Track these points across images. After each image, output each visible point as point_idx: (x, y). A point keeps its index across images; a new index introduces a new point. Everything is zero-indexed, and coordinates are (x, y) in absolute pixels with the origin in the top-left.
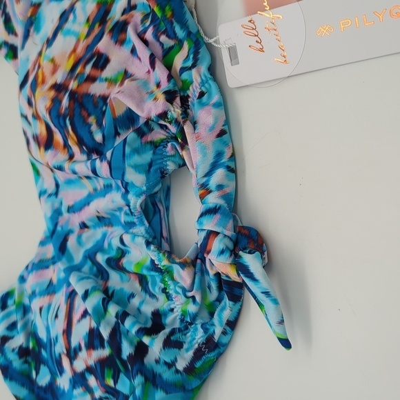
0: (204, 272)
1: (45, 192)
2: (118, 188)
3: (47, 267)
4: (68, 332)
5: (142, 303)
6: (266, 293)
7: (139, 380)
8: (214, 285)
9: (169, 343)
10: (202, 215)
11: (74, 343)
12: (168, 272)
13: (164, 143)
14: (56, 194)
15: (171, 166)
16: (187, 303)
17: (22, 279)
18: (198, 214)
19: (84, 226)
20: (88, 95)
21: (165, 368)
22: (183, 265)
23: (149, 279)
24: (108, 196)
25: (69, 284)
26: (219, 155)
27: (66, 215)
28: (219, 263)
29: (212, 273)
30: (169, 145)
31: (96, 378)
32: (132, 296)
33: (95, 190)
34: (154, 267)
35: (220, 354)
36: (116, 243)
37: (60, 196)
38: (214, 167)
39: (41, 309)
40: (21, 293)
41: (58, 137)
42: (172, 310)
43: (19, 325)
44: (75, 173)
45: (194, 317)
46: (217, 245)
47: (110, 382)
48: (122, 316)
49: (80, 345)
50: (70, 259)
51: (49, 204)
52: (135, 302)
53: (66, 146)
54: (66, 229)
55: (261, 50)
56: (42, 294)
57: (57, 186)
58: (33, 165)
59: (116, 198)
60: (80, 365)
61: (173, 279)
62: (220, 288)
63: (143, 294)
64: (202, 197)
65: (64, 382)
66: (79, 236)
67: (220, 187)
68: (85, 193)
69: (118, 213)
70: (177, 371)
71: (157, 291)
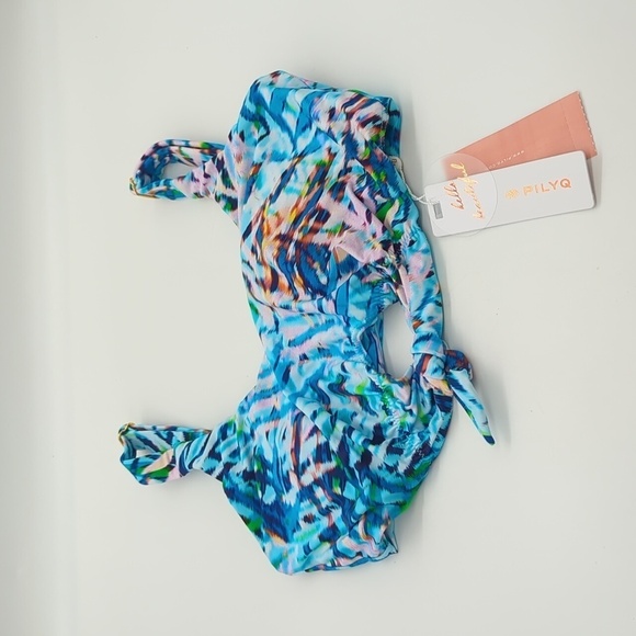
0: (418, 389)
1: (265, 329)
2: (340, 322)
3: (269, 397)
4: (296, 450)
5: (364, 419)
6: (473, 401)
7: (366, 482)
8: (427, 400)
9: (391, 450)
10: (417, 342)
11: (302, 459)
12: (388, 391)
13: (380, 283)
14: (277, 330)
15: (386, 303)
16: (404, 416)
17: (242, 410)
18: (413, 342)
19: (304, 357)
20: (311, 244)
21: (387, 473)
22: (402, 384)
23: (369, 399)
24: (330, 330)
25: (295, 408)
26: (429, 292)
27: (286, 348)
28: (433, 380)
29: (426, 390)
30: (385, 285)
31: (324, 489)
32: (355, 414)
33: (317, 325)
34: (374, 387)
35: (434, 459)
36: (337, 370)
37: (280, 332)
38: (425, 302)
39: (267, 434)
40: (242, 423)
41: (284, 280)
42: (391, 423)
43: (242, 453)
44: (301, 311)
45: (412, 427)
46: (431, 365)
47: (338, 490)
48: (349, 431)
49: (308, 460)
50: (293, 387)
51: (271, 339)
52: (358, 419)
53: (291, 287)
54: (287, 361)
55: (462, 207)
56: (266, 420)
57: (277, 323)
58: (251, 305)
59: (338, 331)
60: (307, 479)
61: (392, 396)
62: (433, 403)
63: (364, 412)
64: (415, 327)
65: (290, 498)
66: (300, 367)
67: (430, 318)
68: (306, 328)
69: (338, 345)
70: (398, 475)
71: (377, 408)
